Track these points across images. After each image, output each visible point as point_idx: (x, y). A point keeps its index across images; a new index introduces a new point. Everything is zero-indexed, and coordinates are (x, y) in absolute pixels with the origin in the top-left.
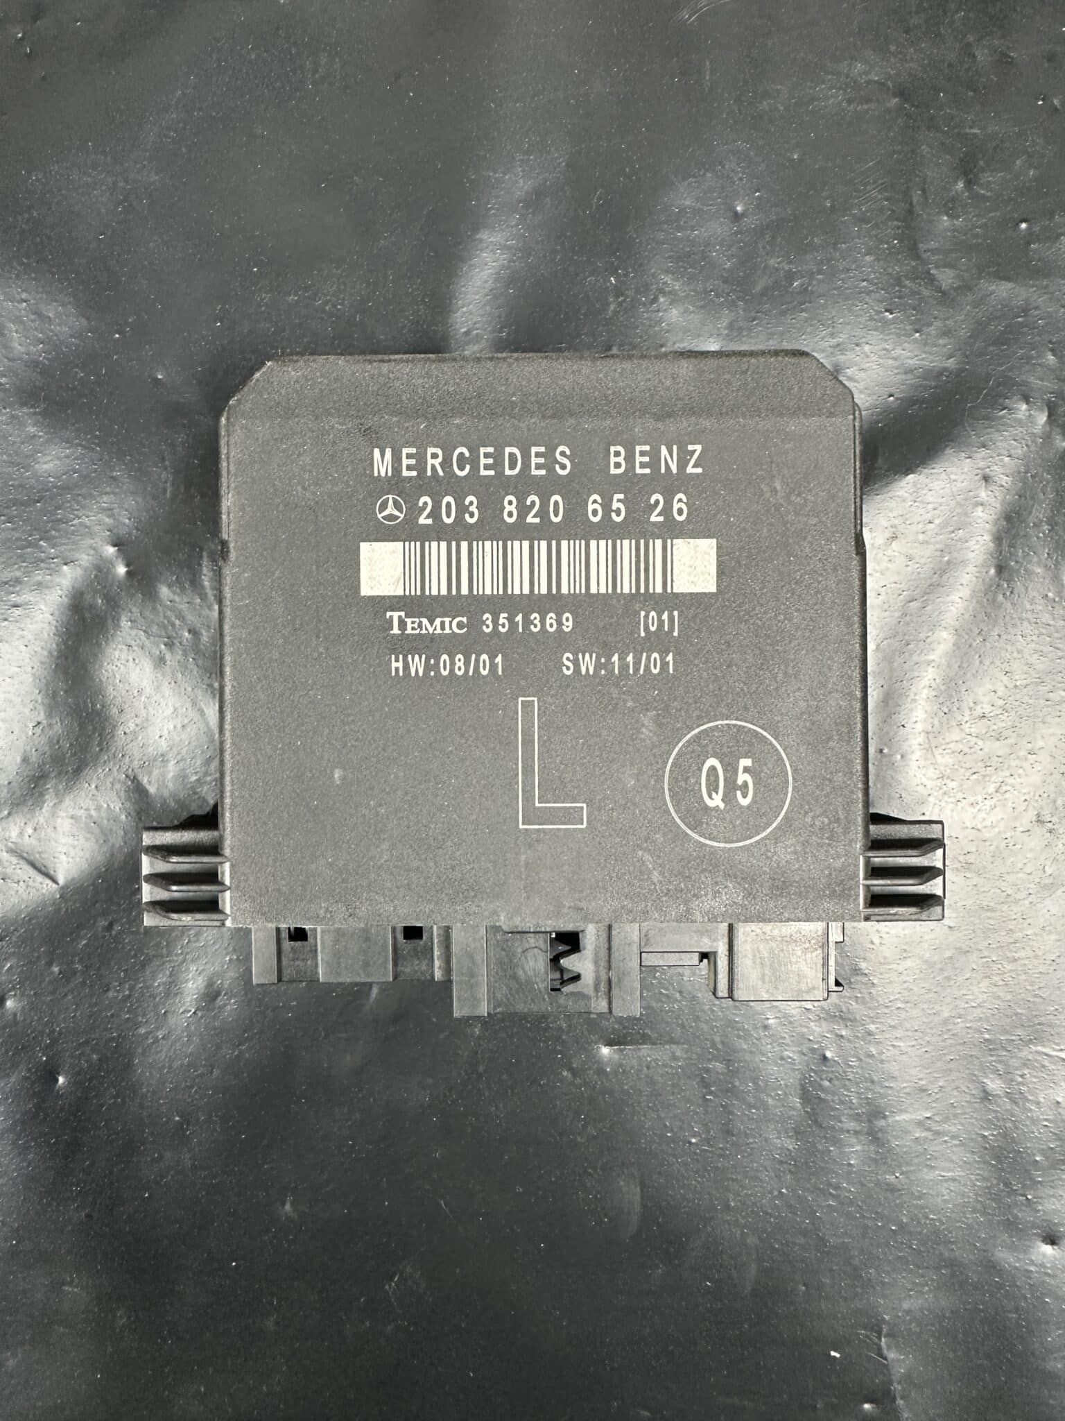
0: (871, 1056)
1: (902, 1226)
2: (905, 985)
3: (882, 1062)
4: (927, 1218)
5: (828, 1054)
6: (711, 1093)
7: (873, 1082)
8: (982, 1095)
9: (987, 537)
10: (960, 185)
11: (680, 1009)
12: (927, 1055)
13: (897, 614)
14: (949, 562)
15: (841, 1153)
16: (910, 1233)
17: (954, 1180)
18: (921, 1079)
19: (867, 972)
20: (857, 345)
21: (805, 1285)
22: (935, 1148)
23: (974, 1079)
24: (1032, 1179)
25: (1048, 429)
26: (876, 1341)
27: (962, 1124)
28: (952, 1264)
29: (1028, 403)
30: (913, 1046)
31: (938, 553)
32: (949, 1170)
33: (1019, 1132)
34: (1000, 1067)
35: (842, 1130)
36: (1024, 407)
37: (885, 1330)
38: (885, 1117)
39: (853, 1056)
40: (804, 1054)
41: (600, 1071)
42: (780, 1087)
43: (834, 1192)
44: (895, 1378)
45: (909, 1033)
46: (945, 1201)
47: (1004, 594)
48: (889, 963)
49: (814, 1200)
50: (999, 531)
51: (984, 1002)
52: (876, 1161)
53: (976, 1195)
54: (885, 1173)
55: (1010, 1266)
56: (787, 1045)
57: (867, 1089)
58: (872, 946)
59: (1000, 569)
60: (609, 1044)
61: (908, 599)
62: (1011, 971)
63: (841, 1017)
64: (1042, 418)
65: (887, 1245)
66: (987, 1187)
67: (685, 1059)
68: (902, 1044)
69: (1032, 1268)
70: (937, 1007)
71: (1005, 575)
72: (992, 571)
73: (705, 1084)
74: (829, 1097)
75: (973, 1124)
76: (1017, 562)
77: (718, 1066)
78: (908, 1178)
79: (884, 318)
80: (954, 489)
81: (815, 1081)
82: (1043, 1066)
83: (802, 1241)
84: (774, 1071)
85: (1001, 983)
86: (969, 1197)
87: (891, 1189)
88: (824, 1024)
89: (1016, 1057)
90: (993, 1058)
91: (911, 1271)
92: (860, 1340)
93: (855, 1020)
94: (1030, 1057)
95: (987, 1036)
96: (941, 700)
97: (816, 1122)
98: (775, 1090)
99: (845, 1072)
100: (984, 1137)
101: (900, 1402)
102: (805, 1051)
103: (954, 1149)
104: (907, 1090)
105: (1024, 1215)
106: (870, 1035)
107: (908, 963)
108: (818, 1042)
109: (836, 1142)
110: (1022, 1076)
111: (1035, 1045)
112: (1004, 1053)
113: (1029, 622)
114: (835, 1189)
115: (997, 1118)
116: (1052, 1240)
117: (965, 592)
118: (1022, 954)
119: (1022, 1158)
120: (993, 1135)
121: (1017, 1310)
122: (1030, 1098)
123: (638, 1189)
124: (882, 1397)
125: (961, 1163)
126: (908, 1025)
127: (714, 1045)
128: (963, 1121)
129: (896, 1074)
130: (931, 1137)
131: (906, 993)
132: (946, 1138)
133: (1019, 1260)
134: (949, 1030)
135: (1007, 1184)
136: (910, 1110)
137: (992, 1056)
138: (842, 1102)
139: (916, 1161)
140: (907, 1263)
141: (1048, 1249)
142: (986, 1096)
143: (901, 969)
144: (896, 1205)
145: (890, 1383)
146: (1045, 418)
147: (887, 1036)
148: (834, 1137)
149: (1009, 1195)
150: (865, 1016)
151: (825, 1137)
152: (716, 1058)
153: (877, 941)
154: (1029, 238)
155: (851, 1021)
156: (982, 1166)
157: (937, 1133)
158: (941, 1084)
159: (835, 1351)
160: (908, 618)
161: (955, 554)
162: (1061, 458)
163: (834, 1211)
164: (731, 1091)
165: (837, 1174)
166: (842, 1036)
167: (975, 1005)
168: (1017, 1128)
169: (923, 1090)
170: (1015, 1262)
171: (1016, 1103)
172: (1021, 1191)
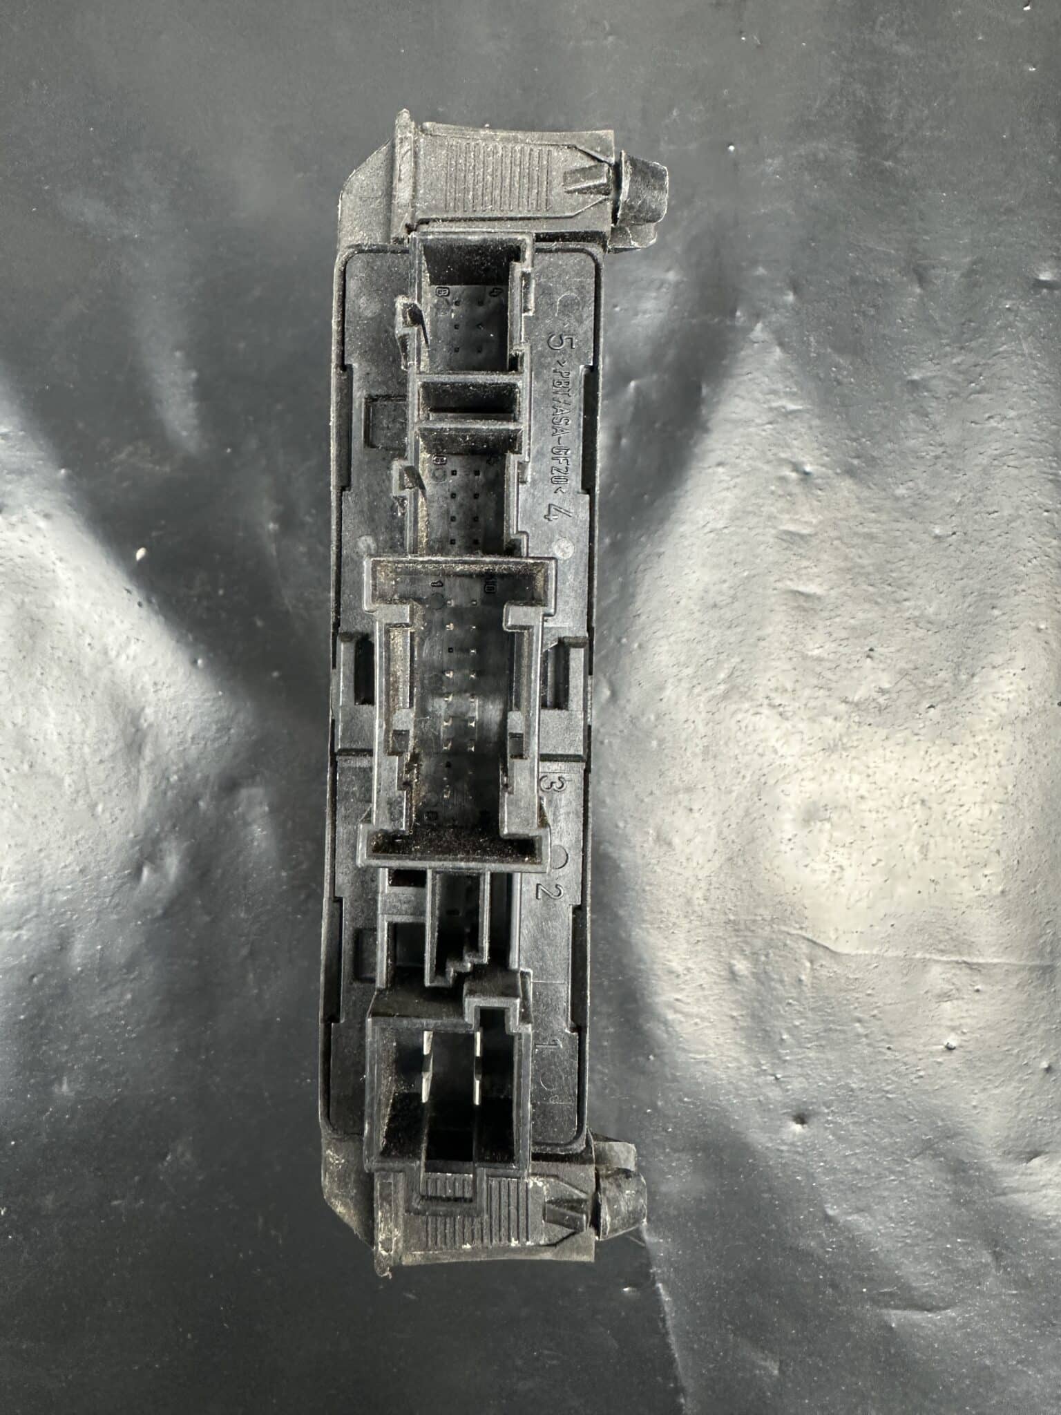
1: (656, 1109)
3: (631, 944)
4: (681, 1100)
7: (622, 964)
8: (730, 976)
12: (674, 938)
16: (665, 1116)
17: (704, 1061)
18: (668, 961)
22: (686, 1030)
23: (722, 961)
24: (779, 1058)
27: (712, 1006)
28: (706, 1146)
30: (660, 929)
32: (699, 1052)
33: (766, 1011)
34: (745, 947)
44: (653, 1261)
45: (657, 917)
46: (699, 1084)
52: (628, 1043)
53: (728, 1076)
54: (637, 1055)
55: (762, 1146)
65: (643, 1128)
66: (739, 1068)
69: (784, 1148)
75: (721, 1005)
78: (659, 1060)
82: (785, 945)
86: (722, 1079)
87: (644, 1071)
89: (759, 937)
90: (739, 939)
91: (667, 1155)
94: (773, 936)
95: (732, 917)
100: (733, 1017)
101: (660, 1285)
103: (704, 1030)
105: (772, 1094)
110: (766, 956)
111: (779, 925)
112: (749, 934)
115: (743, 998)
116: (801, 1119)
118: (759, 834)
119: (770, 1038)
120: (742, 1016)
121: (770, 1190)
122: (775, 977)
124: (641, 1279)
125: (710, 1044)
126: (655, 908)
128: (713, 1003)
129: (645, 956)
130: (680, 1019)
131: (651, 877)
132: (695, 1020)
133: (771, 1140)
134: (693, 912)
135: (758, 1065)
137: (737, 937)
140: (663, 1145)
141: (797, 1128)
142: (733, 976)
144: (652, 1088)
145: (649, 1265)
149: (758, 1074)
154: (738, 159)
156: (732, 1047)
157: (686, 1015)
158: (687, 964)
168: (765, 1007)
169: (671, 972)
170: (767, 1141)
171: (763, 984)
172: (770, 1071)
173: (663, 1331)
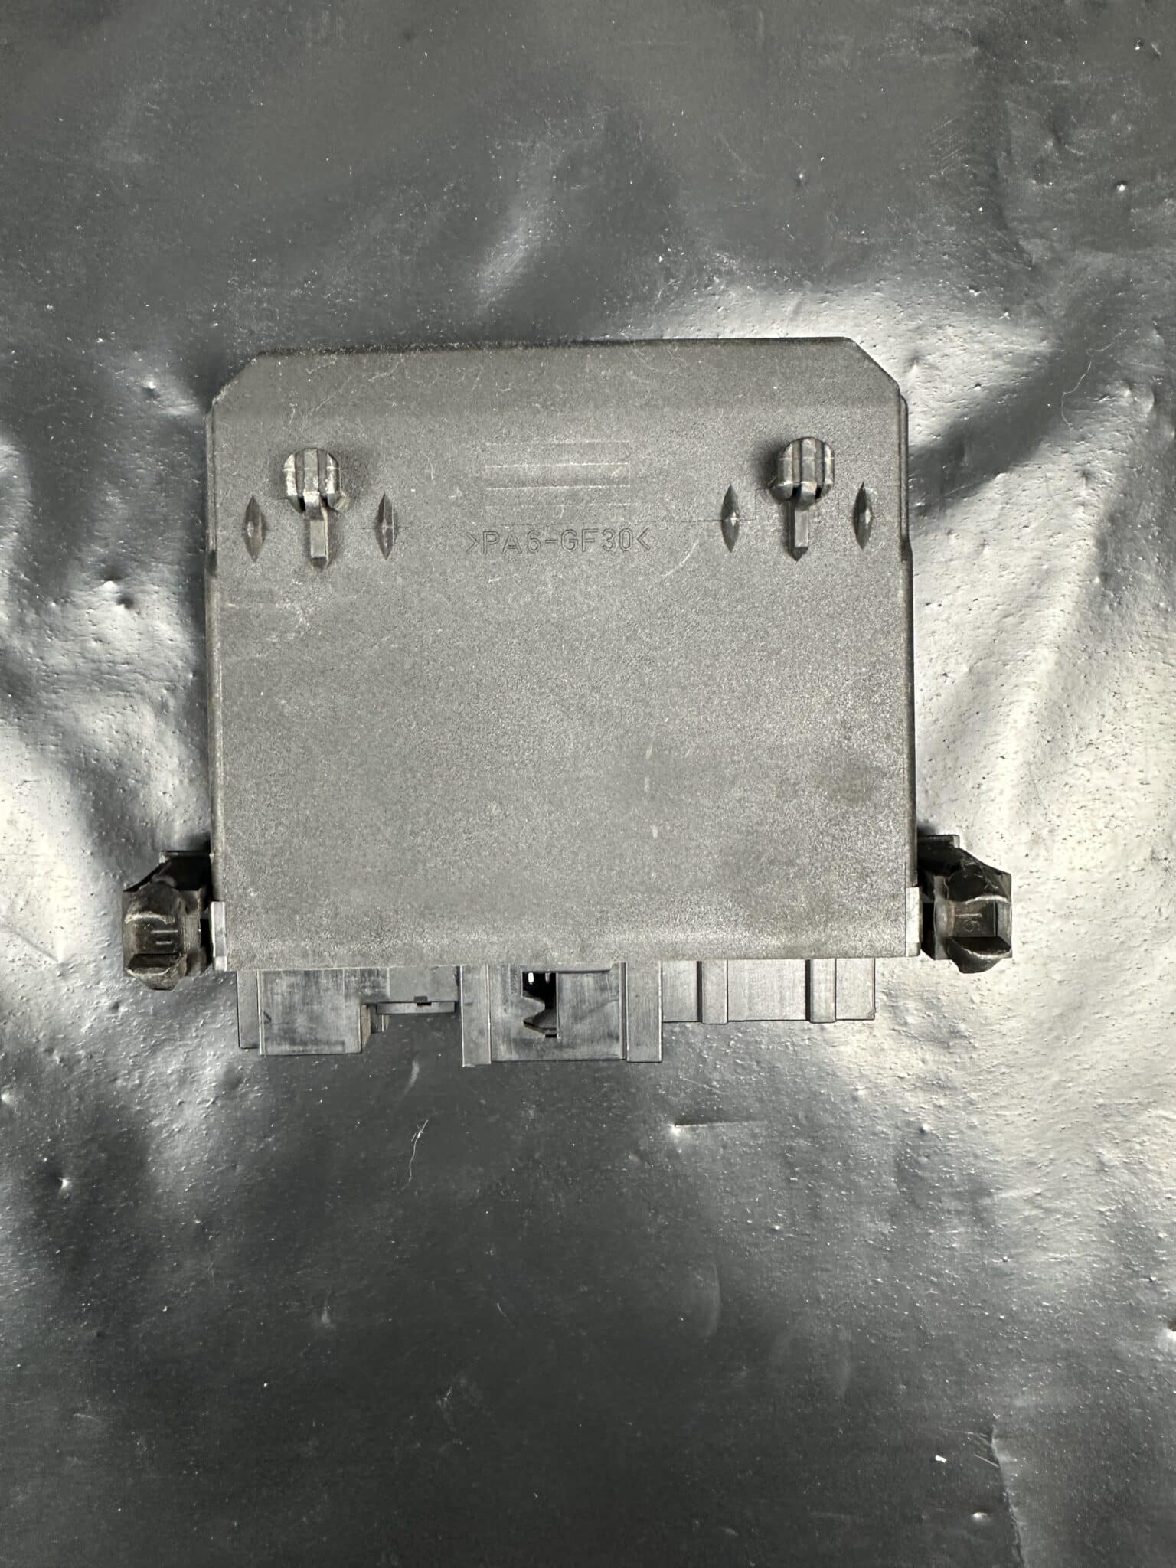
0: (972, 1127)
1: (1011, 1314)
2: (1010, 1048)
3: (985, 1133)
4: (1039, 1304)
5: (926, 1127)
6: (794, 1174)
7: (976, 1156)
8: (1097, 1166)
9: (1090, 542)
10: (1050, 144)
11: (757, 1082)
12: (1035, 1124)
13: (992, 631)
14: (1048, 572)
15: (943, 1236)
16: (1022, 1322)
17: (1069, 1263)
18: (1029, 1151)
19: (966, 1034)
20: (939, 328)
21: (907, 1383)
22: (1046, 1227)
23: (1088, 1149)
24: (1155, 1259)
25: (1154, 416)
26: (986, 1442)
27: (1075, 1199)
28: (1068, 1355)
29: (1131, 388)
30: (1020, 1115)
31: (1037, 561)
32: (1063, 1251)
33: (1141, 1207)
34: (1116, 1134)
35: (942, 1210)
36: (1127, 393)
37: (995, 1431)
38: (990, 1195)
39: (955, 1128)
40: (898, 1128)
41: (672, 1154)
42: (872, 1166)
43: (935, 1280)
44: (1007, 1483)
45: (1015, 1101)
46: (1061, 1286)
47: (1111, 605)
48: (991, 1025)
49: (913, 1289)
50: (1102, 534)
51: (1097, 1062)
52: (981, 1244)
53: (1094, 1278)
54: (991, 1256)
55: (1133, 1354)
56: (879, 1118)
57: (969, 1163)
58: (971, 1006)
59: (1105, 577)
60: (680, 1122)
61: (1003, 614)
62: (1126, 1027)
63: (940, 1087)
64: (1148, 405)
65: (995, 1336)
66: (1107, 1270)
67: (764, 1137)
68: (1007, 1113)
69: (1158, 1358)
70: (1046, 1072)
71: (1112, 583)
72: (1097, 580)
73: (790, 1165)
74: (927, 1175)
75: (1088, 1200)
76: (1124, 569)
77: (803, 1143)
78: (1017, 1262)
79: (969, 296)
80: (1052, 488)
81: (912, 1157)
82: (1165, 1132)
83: (899, 1334)
84: (866, 1148)
85: (1116, 1041)
86: (1087, 1281)
87: (999, 1274)
88: (920, 1094)
89: (1134, 1123)
90: (1108, 1125)
91: (1023, 1365)
92: (967, 1441)
93: (955, 1088)
94: (1150, 1122)
95: (1101, 1101)
96: (1044, 727)
97: (913, 1201)
98: (865, 1168)
99: (945, 1146)
100: (1101, 1213)
101: (1014, 1509)
102: (899, 1124)
103: (1069, 1228)
104: (1014, 1164)
105: (1146, 1298)
106: (972, 1104)
107: (1012, 1023)
108: (915, 1115)
109: (935, 1222)
110: (1141, 1144)
111: (1155, 1108)
112: (1120, 1119)
113: (1140, 636)
114: (937, 1276)
115: (1114, 1191)
117: (1069, 604)
118: (1138, 1007)
119: (1143, 1236)
120: (1111, 1211)
121: (1141, 1405)
122: (1151, 1167)
123: (717, 1284)
124: (995, 1504)
125: (1075, 1243)
126: (1014, 1093)
127: (797, 1122)
128: (1077, 1196)
129: (1002, 1146)
130: (1042, 1216)
131: (1010, 1057)
132: (1058, 1216)
133: (1142, 1348)
134: (1060, 1096)
135: (1128, 1265)
136: (1018, 1185)
137: (1106, 1122)
138: (941, 1180)
139: (1026, 1241)
140: (1019, 1355)
142: (1102, 1168)
143: (1004, 1029)
144: (1006, 1292)
145: (1002, 1489)
146: (1151, 406)
147: (991, 1105)
148: (934, 1218)
149: (1130, 1277)
150: (966, 1083)
151: (924, 1219)
152: (798, 1135)
153: (977, 999)
154: (1129, 202)
155: (950, 1089)
156: (1099, 1245)
157: (1048, 1211)
158: (1051, 1156)
159: (941, 1454)
160: (1004, 635)
161: (1055, 562)
162: (1169, 450)
163: (937, 1301)
164: (816, 1171)
165: (938, 1260)
166: (940, 1107)
167: (1087, 1066)
168: (1138, 1202)
169: (1032, 1163)
170: (1139, 1350)
171: (1136, 1174)
172: (1143, 1272)
173: (1018, 1559)
